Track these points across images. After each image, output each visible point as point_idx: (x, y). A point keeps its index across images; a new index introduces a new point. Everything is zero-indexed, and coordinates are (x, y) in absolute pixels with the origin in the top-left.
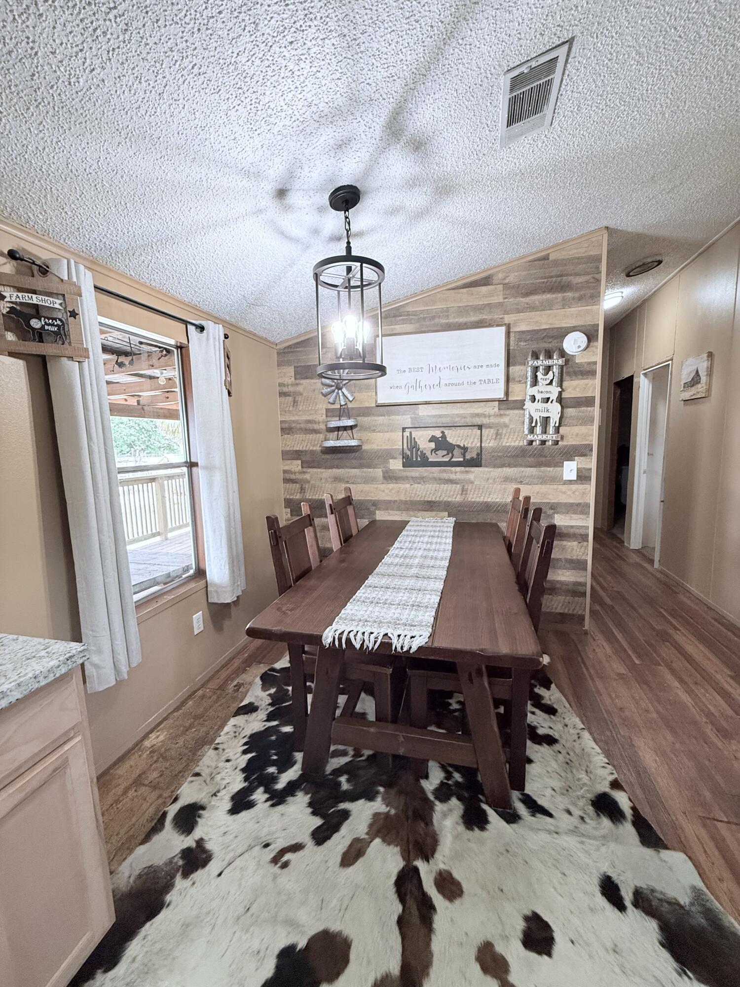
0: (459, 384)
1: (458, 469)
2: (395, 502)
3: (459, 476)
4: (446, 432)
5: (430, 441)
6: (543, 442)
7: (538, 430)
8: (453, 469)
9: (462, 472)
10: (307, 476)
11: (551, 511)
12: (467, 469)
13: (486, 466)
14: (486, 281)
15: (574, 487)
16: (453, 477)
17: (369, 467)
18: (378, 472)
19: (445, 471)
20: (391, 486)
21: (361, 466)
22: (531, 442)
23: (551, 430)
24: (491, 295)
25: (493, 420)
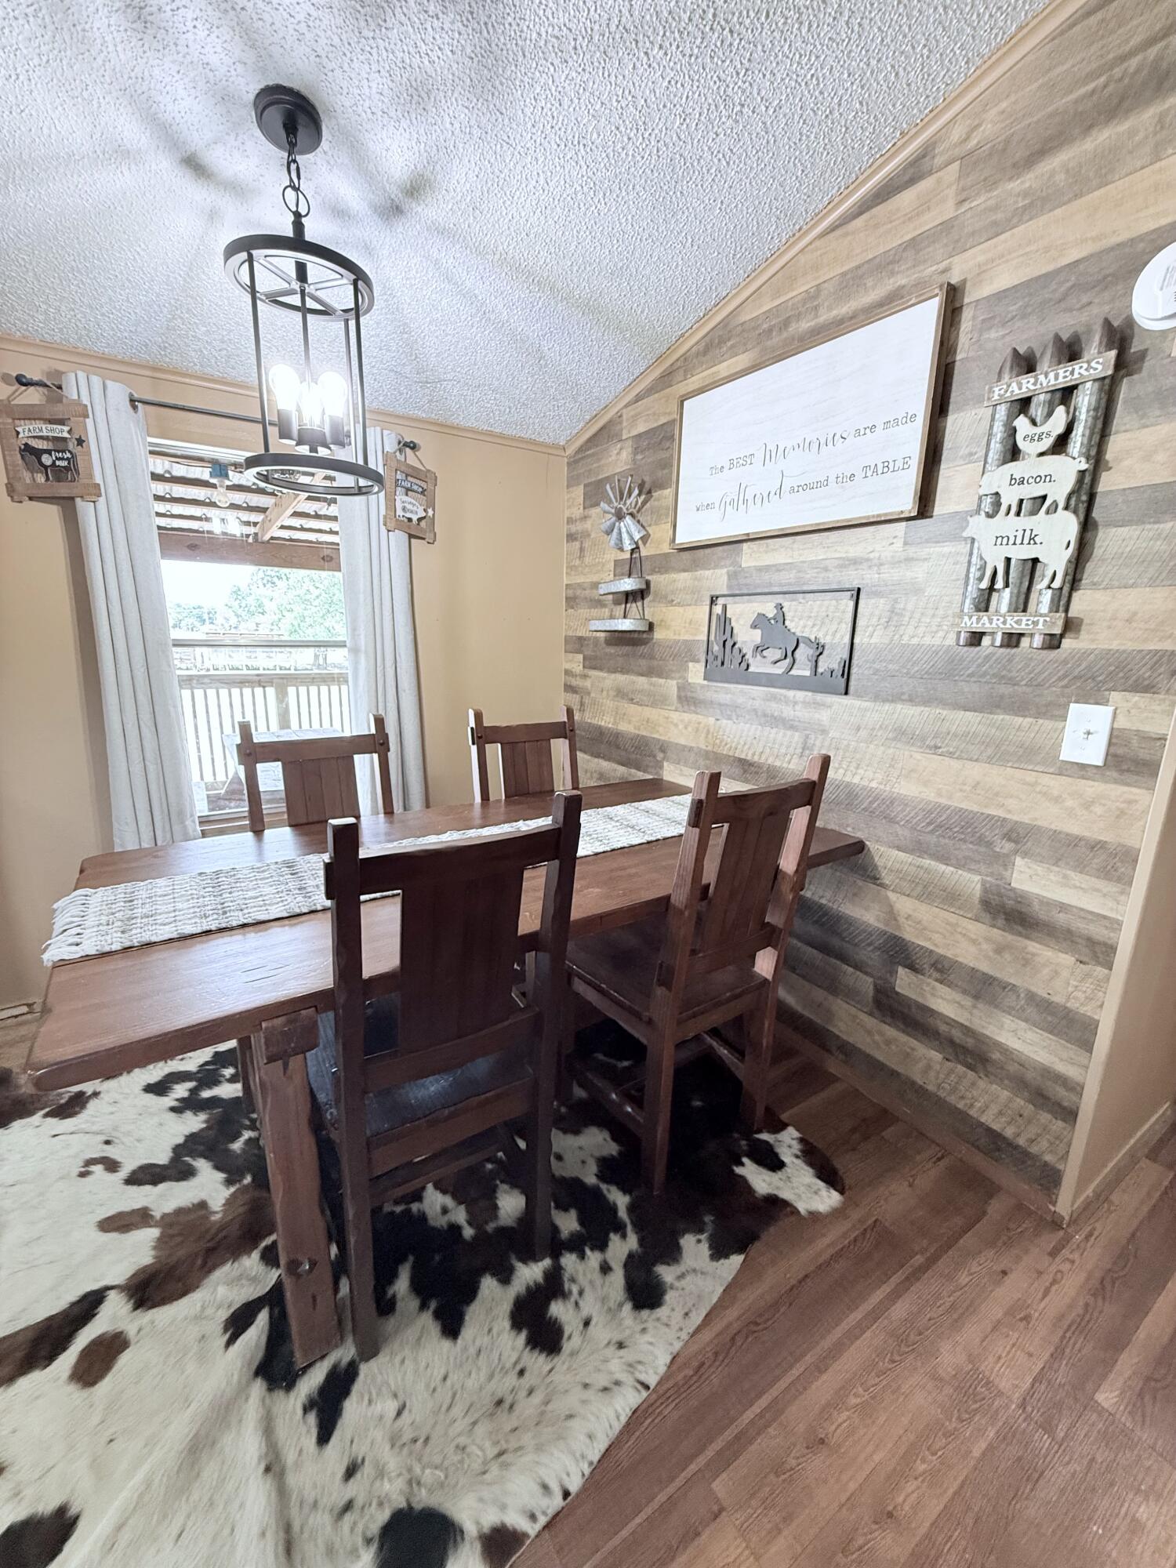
0: (820, 484)
1: (800, 695)
2: (691, 749)
3: (801, 713)
4: (786, 605)
5: (754, 626)
6: (1012, 640)
7: (1003, 599)
8: (791, 693)
9: (806, 704)
10: (588, 683)
11: (1009, 846)
12: (819, 697)
13: (859, 696)
14: (913, 173)
15: (1091, 788)
16: (788, 712)
17: (660, 676)
18: (671, 686)
19: (774, 698)
20: (686, 716)
21: (649, 673)
22: (976, 638)
23: (1043, 599)
24: (924, 206)
25: (891, 575)
